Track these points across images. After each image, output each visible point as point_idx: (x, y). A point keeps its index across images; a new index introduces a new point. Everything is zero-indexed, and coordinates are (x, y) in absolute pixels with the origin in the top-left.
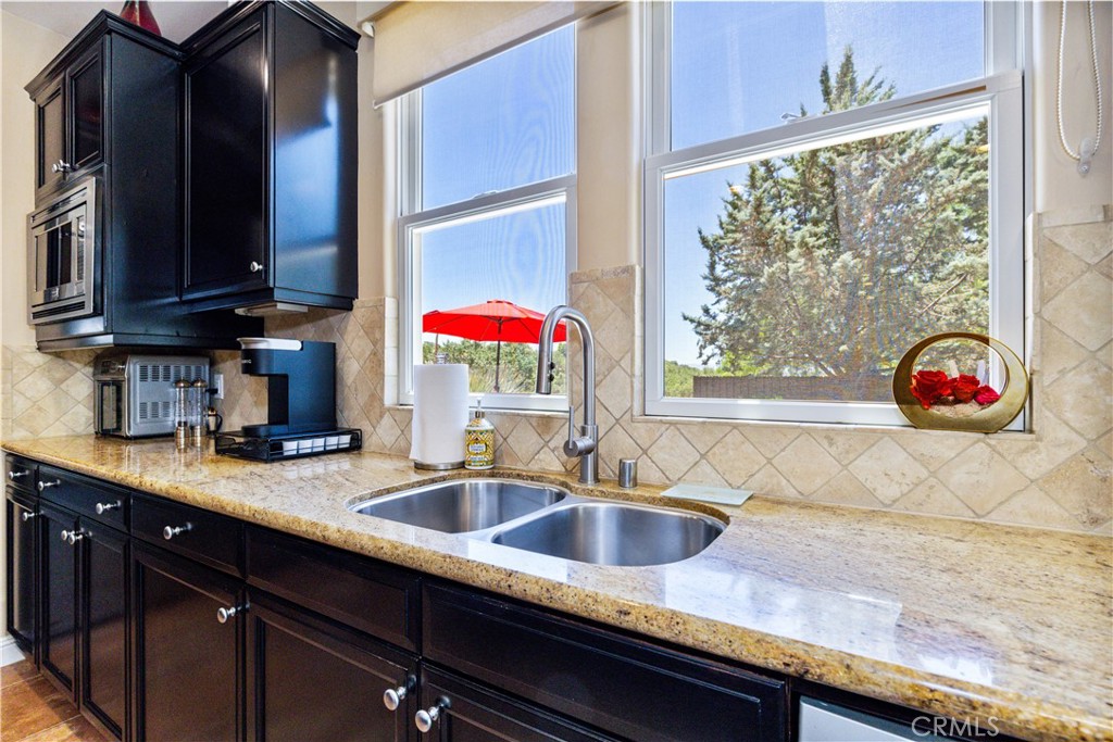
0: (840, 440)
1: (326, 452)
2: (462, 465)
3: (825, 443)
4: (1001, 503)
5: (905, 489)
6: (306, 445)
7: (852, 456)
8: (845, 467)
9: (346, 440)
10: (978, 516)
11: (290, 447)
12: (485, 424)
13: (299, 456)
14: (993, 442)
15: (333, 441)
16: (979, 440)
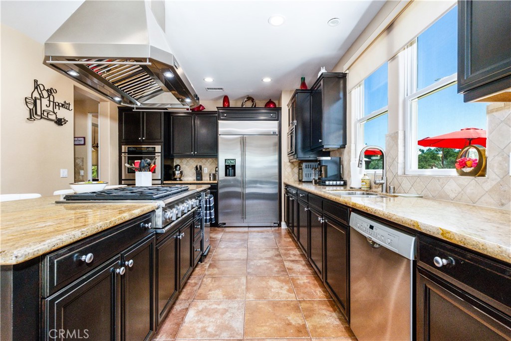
0: (441, 180)
1: (336, 185)
2: (360, 188)
3: (437, 181)
4: (479, 199)
5: (456, 195)
6: (331, 183)
7: (444, 185)
8: (442, 188)
9: (342, 183)
10: (474, 203)
11: (327, 183)
12: (367, 178)
13: (329, 185)
14: (476, 180)
15: (338, 183)
16: (473, 179)
